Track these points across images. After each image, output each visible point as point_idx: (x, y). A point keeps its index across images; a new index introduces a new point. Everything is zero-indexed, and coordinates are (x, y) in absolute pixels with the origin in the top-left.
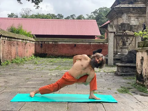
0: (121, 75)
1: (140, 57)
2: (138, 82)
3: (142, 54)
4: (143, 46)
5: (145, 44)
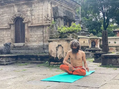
0: (7, 64)
1: (55, 45)
2: (53, 63)
3: (59, 43)
4: (60, 38)
5: (62, 36)
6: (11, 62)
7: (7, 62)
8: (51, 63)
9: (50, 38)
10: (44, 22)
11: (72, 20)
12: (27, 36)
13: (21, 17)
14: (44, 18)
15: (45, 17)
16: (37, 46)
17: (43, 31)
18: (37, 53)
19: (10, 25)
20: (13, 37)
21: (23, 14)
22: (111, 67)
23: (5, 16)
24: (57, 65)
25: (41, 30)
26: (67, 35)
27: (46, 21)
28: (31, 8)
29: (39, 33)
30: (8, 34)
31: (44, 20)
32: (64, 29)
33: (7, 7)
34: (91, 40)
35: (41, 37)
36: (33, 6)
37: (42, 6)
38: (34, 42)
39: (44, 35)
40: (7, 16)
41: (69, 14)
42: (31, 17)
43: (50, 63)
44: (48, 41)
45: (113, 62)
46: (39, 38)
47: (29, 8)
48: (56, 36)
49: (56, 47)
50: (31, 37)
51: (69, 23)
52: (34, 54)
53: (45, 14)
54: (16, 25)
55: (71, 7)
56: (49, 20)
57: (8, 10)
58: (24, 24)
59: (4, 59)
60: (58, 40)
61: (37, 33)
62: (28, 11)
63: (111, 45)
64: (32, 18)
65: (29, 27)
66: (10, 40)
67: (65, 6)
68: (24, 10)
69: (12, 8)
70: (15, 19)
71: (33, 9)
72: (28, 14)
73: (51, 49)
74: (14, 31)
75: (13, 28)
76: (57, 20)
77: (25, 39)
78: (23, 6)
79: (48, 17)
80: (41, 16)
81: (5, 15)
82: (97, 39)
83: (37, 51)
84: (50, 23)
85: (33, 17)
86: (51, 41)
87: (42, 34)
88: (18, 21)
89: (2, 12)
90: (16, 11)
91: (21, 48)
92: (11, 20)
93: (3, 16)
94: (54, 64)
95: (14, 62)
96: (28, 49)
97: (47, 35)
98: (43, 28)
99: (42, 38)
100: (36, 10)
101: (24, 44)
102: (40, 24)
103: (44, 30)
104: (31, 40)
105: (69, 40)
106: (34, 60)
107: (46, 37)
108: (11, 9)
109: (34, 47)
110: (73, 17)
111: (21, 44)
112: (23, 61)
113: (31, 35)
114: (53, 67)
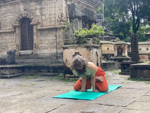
0: (11, 77)
1: (72, 53)
2: (69, 75)
3: (76, 50)
4: (77, 43)
5: (80, 41)
6: (16, 75)
7: (11, 74)
8: (67, 75)
9: (65, 44)
10: (57, 23)
11: (92, 21)
12: (36, 42)
13: (28, 17)
14: (57, 18)
15: (59, 17)
16: (48, 55)
17: (56, 35)
18: (48, 63)
19: (15, 27)
20: (18, 42)
21: (31, 13)
22: (142, 80)
23: (8, 16)
24: (74, 79)
25: (54, 33)
26: (86, 40)
27: (60, 23)
28: (41, 5)
29: (51, 38)
30: (12, 39)
31: (57, 21)
32: (83, 32)
33: (11, 5)
34: (117, 46)
35: (53, 42)
36: (43, 3)
37: (55, 3)
38: (45, 49)
39: (58, 40)
40: (11, 17)
41: (89, 14)
42: (41, 17)
43: (65, 75)
44: (63, 48)
45: (144, 75)
46: (51, 44)
47: (38, 6)
48: (73, 41)
49: (73, 55)
50: (41, 43)
51: (89, 25)
52: (45, 64)
53: (58, 13)
54: (22, 28)
55: (92, 4)
56: (64, 21)
57: (11, 8)
58: (32, 26)
59: (8, 70)
60: (75, 46)
61: (49, 38)
62: (36, 9)
63: (143, 53)
64: (43, 19)
65: (38, 29)
66: (15, 46)
67: (84, 3)
68: (32, 8)
69: (17, 6)
70: (21, 19)
71: (43, 7)
72: (37, 13)
73: (66, 58)
74: (20, 35)
75: (18, 31)
76: (74, 21)
77: (34, 46)
78: (31, 3)
79: (62, 16)
80: (53, 16)
81: (9, 14)
82: (125, 45)
83: (48, 60)
84: (64, 24)
85: (43, 17)
86: (66, 48)
87: (55, 38)
88: (25, 23)
89: (5, 11)
90: (22, 10)
91: (28, 57)
92: (16, 22)
93: (5, 16)
94: (70, 77)
95: (19, 74)
96: (37, 58)
97: (61, 40)
98: (56, 32)
99: (55, 43)
100: (47, 8)
101: (33, 52)
102: (53, 27)
103: (58, 34)
104: (41, 46)
105: (88, 46)
106: (46, 72)
107: (61, 43)
108: (15, 7)
109: (46, 55)
110: (93, 17)
111: (29, 52)
112: (31, 73)
113: (41, 40)
114: (68, 81)
